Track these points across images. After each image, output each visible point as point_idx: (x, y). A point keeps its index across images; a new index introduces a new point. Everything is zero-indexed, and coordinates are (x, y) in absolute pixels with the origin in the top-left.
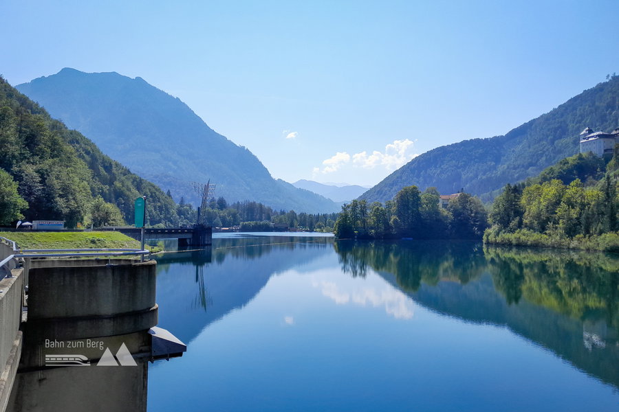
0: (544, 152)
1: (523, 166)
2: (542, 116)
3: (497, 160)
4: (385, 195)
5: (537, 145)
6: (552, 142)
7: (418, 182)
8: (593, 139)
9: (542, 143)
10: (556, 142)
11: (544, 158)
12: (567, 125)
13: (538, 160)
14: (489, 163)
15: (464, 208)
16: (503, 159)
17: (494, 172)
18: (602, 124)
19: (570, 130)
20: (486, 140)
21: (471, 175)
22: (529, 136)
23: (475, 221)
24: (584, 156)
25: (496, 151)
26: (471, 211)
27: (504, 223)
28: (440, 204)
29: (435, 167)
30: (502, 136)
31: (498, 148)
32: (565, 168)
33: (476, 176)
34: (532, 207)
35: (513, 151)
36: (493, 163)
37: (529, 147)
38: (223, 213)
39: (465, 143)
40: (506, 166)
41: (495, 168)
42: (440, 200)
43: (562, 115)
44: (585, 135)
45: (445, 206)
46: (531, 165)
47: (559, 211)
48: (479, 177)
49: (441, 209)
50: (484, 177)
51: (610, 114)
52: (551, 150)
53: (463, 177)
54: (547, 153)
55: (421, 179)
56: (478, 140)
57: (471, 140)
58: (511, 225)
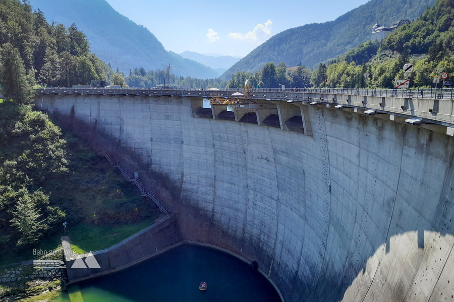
0: (358, 34)
1: (344, 44)
2: (360, 7)
3: (328, 39)
4: (250, 64)
5: (354, 29)
6: (365, 26)
7: (274, 55)
8: (379, 31)
9: (357, 27)
10: (367, 27)
11: (357, 39)
12: (375, 14)
13: (354, 40)
14: (322, 41)
15: (300, 75)
16: (332, 37)
17: (325, 48)
18: (397, 14)
19: (376, 18)
20: (321, 24)
21: (310, 50)
22: (350, 22)
23: (305, 83)
24: (372, 42)
25: (327, 32)
26: (304, 77)
27: (317, 84)
28: (286, 73)
29: (286, 43)
30: (332, 21)
31: (329, 30)
32: (361, 50)
33: (313, 50)
34: (331, 75)
35: (339, 32)
36: (324, 42)
37: (349, 30)
38: (145, 78)
39: (307, 26)
40: (332, 43)
41: (325, 45)
42: (286, 70)
43: (373, 6)
44: (375, 28)
45: (289, 74)
46: (349, 43)
47: (342, 78)
48: (315, 51)
49: (287, 76)
50: (318, 52)
51: (403, 7)
52: (362, 32)
53: (304, 51)
54: (360, 35)
55: (276, 53)
56: (315, 25)
57: (311, 24)
58: (320, 85)
